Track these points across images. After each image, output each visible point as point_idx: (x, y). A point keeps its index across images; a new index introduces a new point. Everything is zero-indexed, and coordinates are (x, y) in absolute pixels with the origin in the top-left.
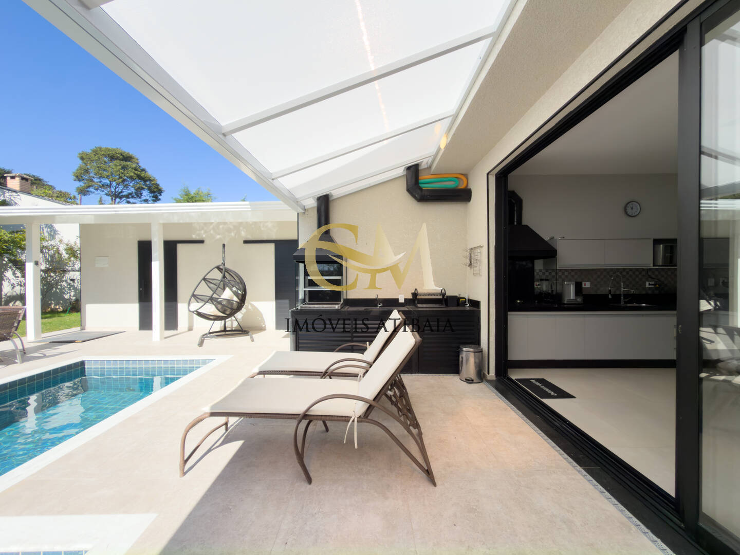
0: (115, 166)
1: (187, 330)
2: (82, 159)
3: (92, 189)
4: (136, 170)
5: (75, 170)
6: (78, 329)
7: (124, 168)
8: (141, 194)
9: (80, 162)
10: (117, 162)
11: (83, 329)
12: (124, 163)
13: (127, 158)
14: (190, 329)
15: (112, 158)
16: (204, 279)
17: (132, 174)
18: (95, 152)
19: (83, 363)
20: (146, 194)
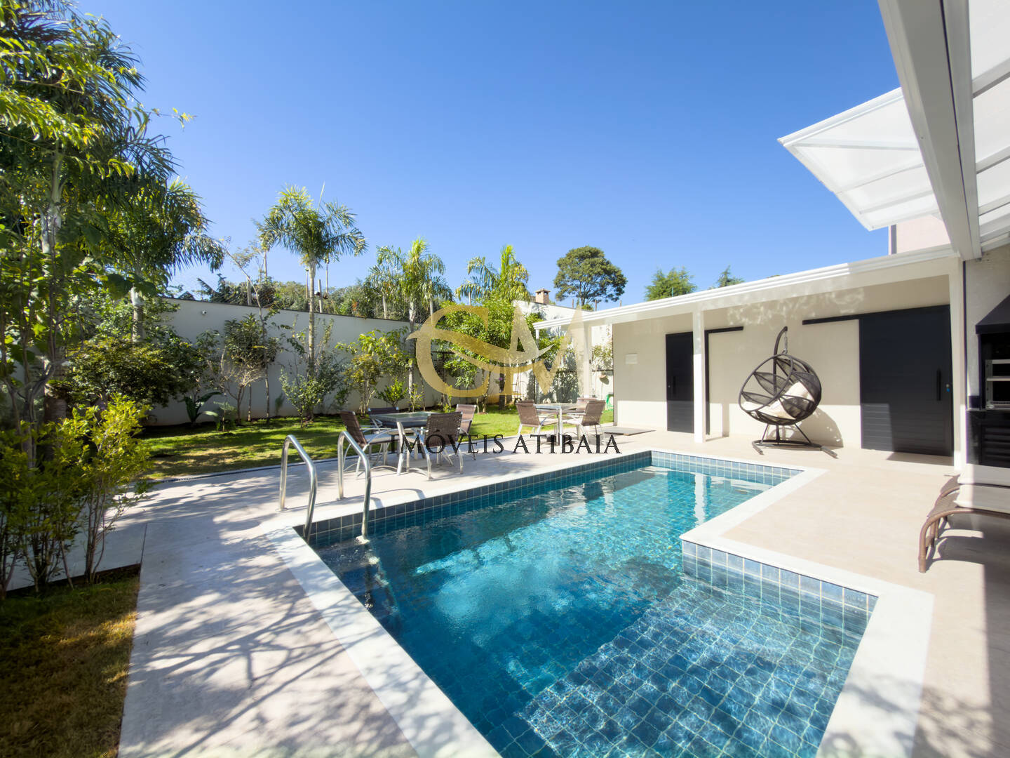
0: (585, 265)
1: (721, 435)
2: (560, 265)
3: (566, 294)
4: (602, 264)
5: (554, 278)
6: (612, 424)
7: (593, 265)
8: (605, 290)
9: (558, 269)
10: (587, 261)
11: (615, 425)
12: (592, 260)
13: (595, 254)
14: (725, 435)
15: (582, 257)
16: (755, 373)
17: (600, 270)
18: (569, 256)
19: (650, 453)
20: (610, 289)
